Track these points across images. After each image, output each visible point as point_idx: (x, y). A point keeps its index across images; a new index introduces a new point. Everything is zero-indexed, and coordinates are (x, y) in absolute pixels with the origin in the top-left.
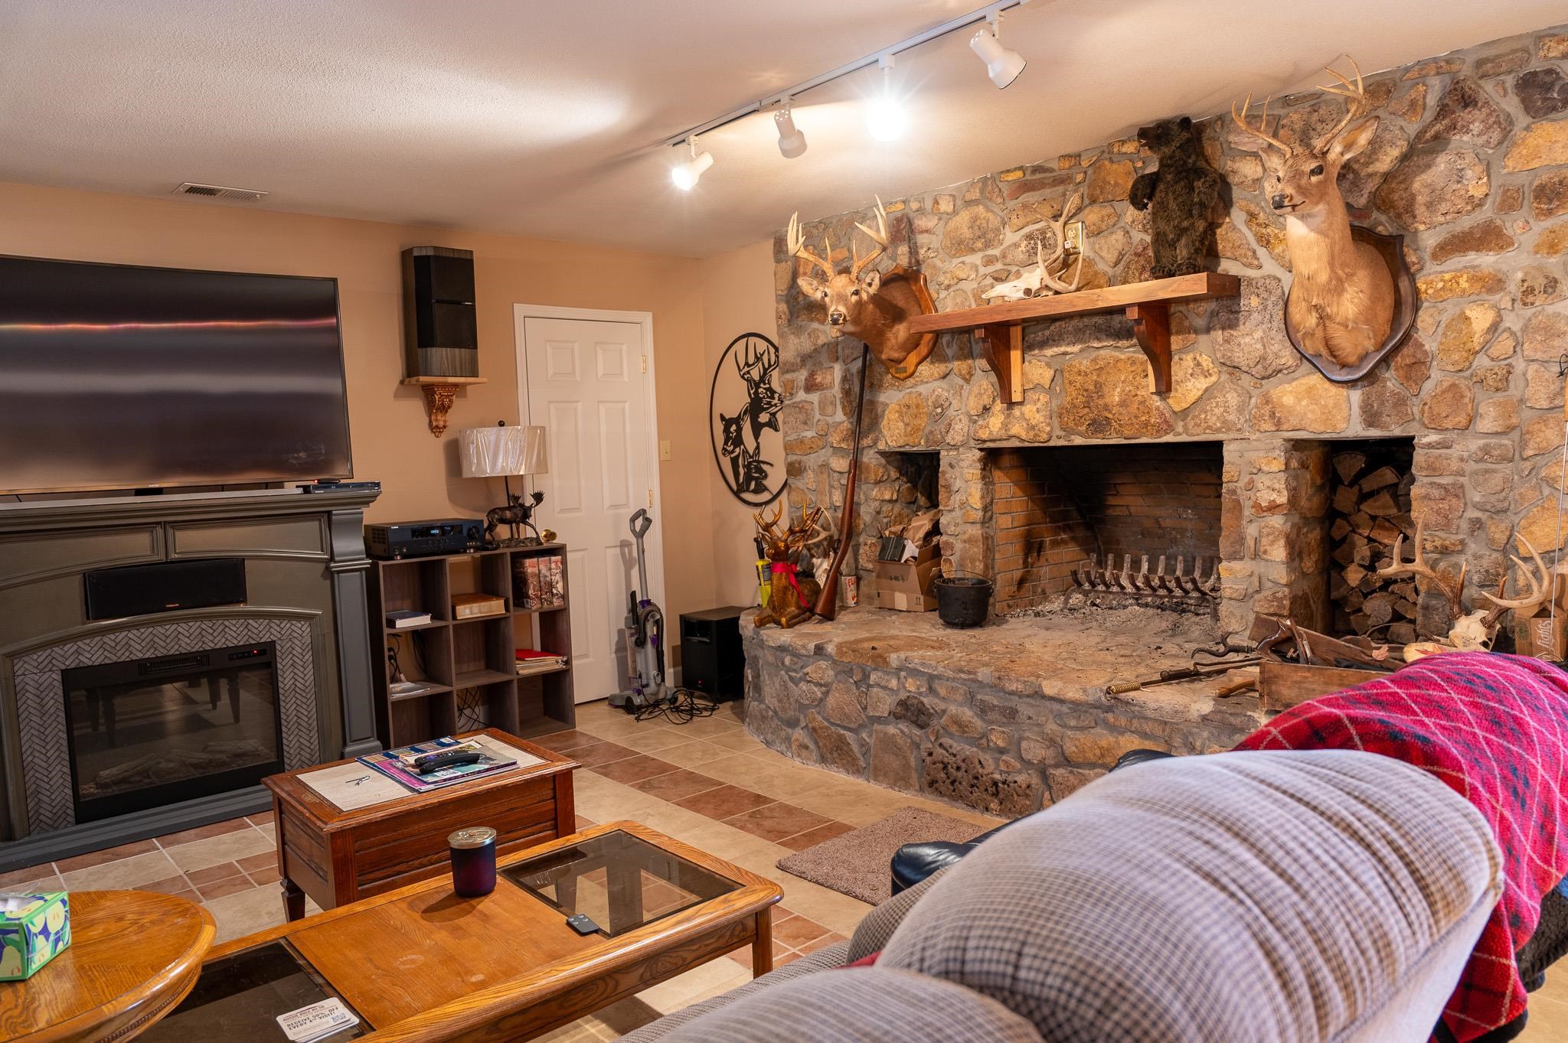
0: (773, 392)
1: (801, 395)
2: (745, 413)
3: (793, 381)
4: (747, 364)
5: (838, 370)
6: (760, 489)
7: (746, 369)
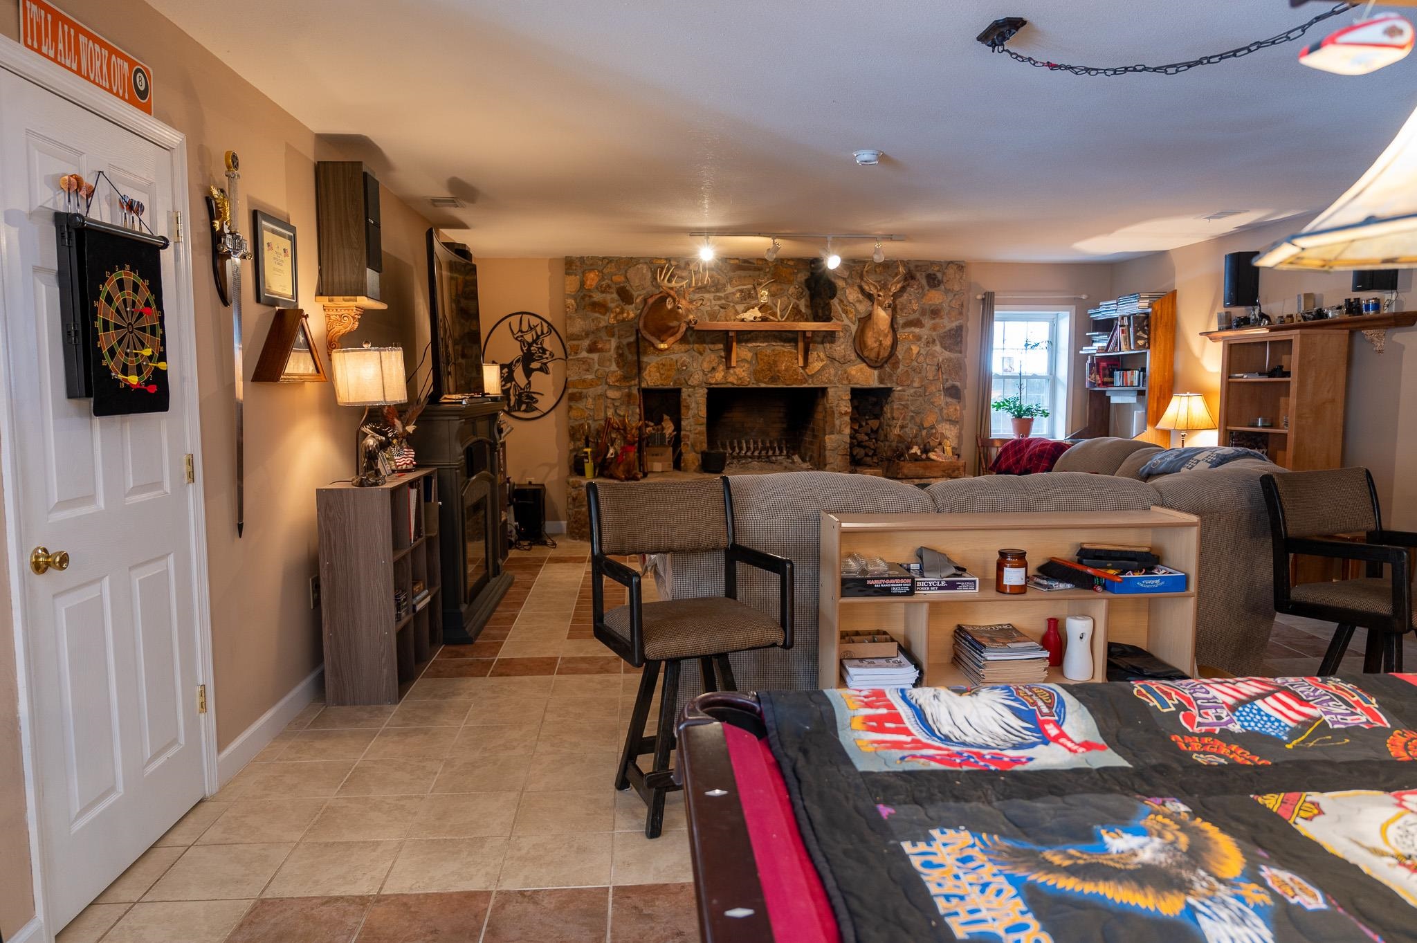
0: (544, 351)
1: (584, 354)
2: (518, 361)
3: (578, 346)
4: (520, 331)
5: (613, 343)
6: (530, 408)
7: (520, 334)
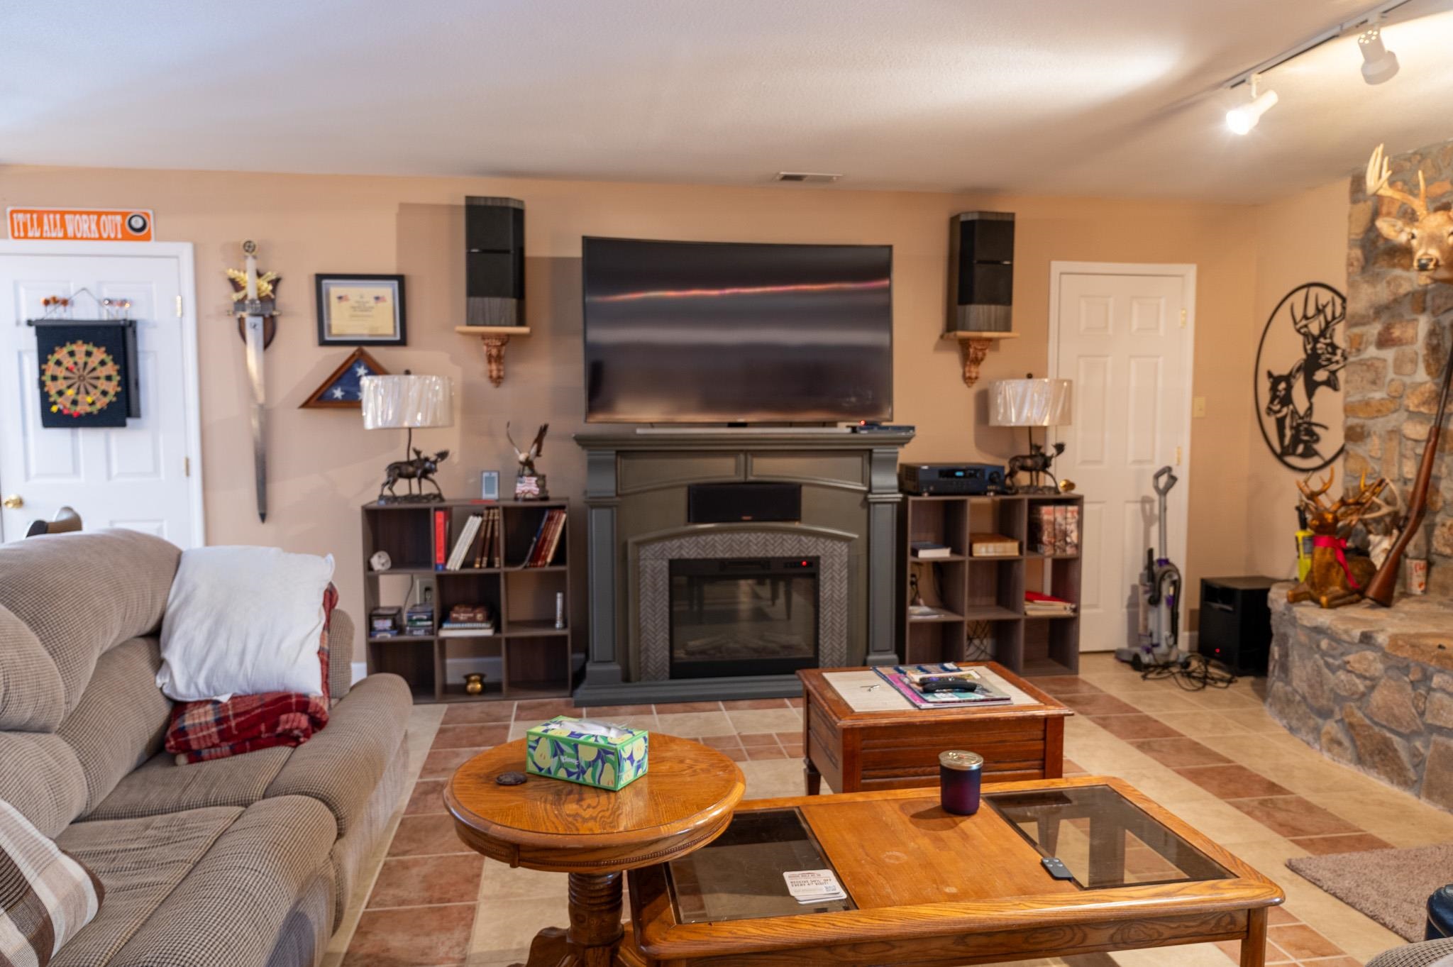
0: (1334, 347)
1: (1372, 351)
2: (1298, 370)
3: (1361, 336)
4: (1305, 317)
5: (1423, 324)
6: (1309, 453)
7: (1304, 322)
